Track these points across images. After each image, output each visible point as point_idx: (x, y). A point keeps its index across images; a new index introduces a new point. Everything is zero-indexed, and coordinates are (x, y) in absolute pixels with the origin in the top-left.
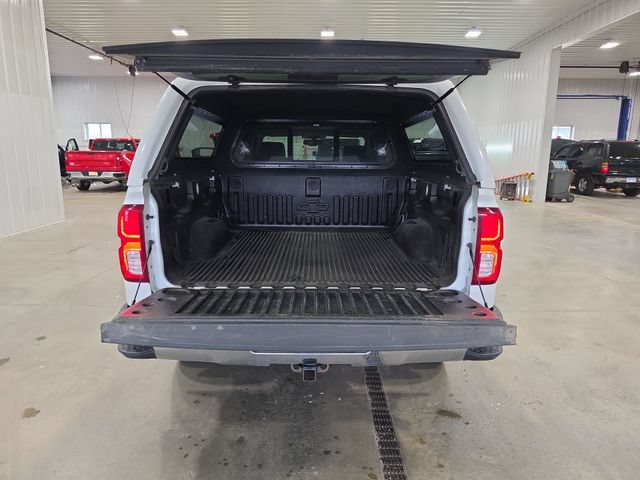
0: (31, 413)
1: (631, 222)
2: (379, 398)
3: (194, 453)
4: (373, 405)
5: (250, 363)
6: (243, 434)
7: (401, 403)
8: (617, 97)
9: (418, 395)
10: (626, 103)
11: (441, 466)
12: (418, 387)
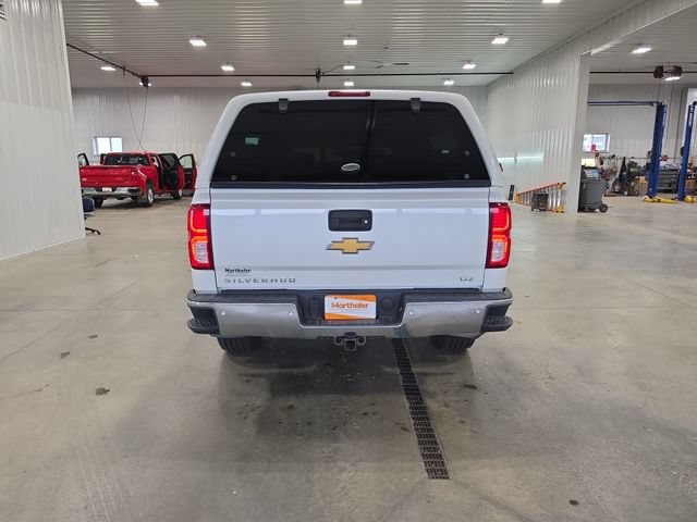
0: (102, 392)
1: (663, 230)
2: (409, 377)
3: (252, 416)
4: (404, 382)
5: (301, 337)
6: (292, 403)
7: (429, 380)
8: (651, 104)
9: (443, 374)
10: (661, 110)
11: (462, 422)
12: (443, 369)
